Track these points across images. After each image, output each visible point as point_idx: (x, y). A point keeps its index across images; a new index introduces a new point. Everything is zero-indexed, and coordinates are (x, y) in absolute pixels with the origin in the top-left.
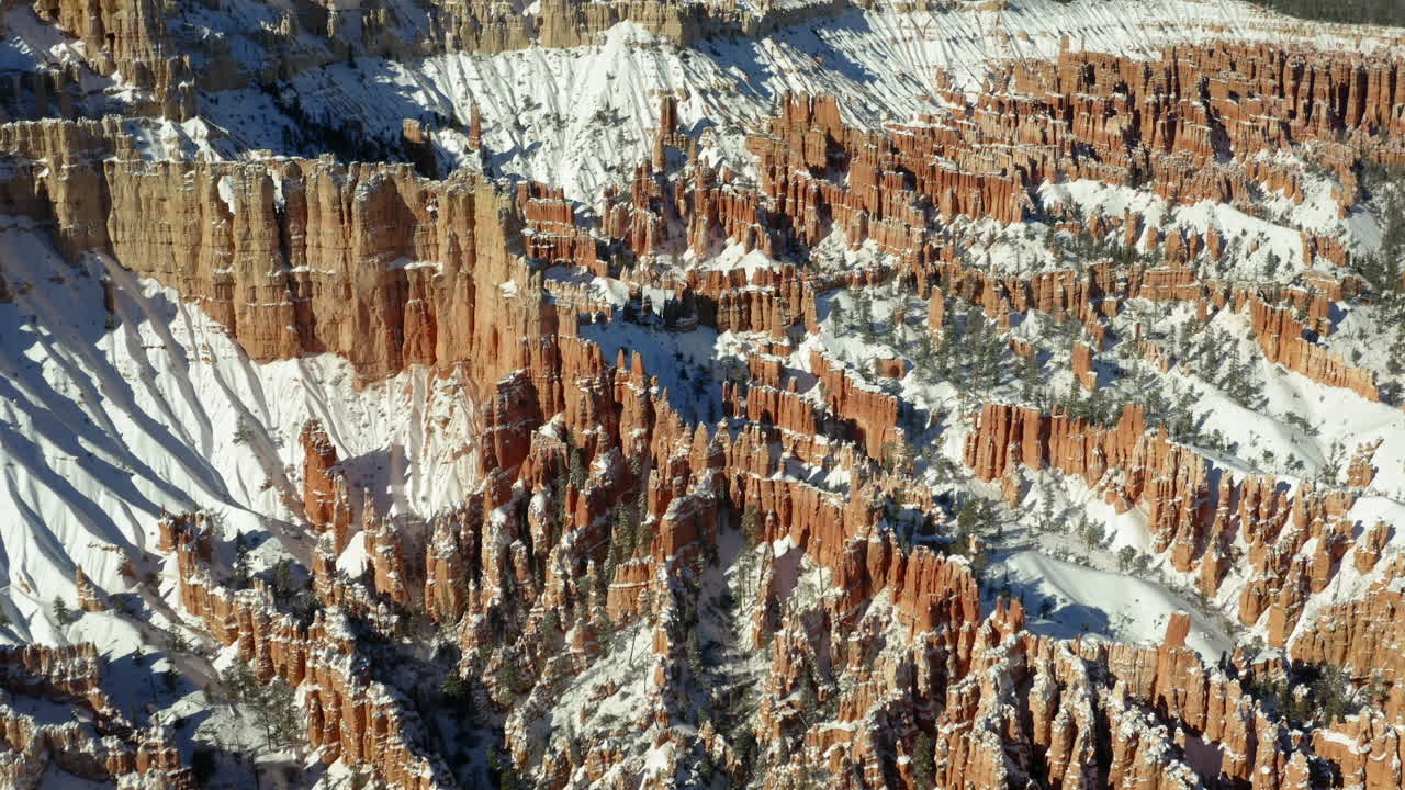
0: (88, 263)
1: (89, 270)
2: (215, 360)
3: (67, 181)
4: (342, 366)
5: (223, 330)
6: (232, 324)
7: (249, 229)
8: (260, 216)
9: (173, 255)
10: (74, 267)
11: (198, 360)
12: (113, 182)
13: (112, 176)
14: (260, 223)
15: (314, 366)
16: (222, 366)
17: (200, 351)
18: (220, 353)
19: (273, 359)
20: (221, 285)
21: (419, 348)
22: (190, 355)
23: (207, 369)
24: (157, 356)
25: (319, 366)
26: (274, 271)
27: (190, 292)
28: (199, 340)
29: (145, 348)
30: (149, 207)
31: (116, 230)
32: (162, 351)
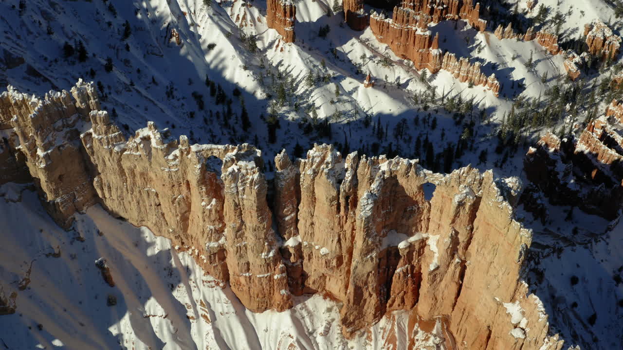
0: (80, 228)
1: (82, 236)
2: (213, 319)
3: (45, 168)
4: (329, 310)
5: (218, 284)
6: (226, 277)
7: (243, 223)
8: (254, 214)
9: (163, 214)
10: (66, 230)
11: (198, 317)
12: (93, 153)
13: (91, 148)
14: (255, 218)
15: (305, 314)
16: (221, 322)
17: (199, 307)
18: (218, 308)
19: (266, 309)
20: (215, 254)
21: (403, 301)
22: (191, 313)
23: (207, 327)
24: (160, 325)
25: (309, 312)
26: (269, 252)
27: (183, 243)
28: (196, 295)
29: (148, 317)
30: (134, 176)
31: (102, 189)
32: (164, 321)
